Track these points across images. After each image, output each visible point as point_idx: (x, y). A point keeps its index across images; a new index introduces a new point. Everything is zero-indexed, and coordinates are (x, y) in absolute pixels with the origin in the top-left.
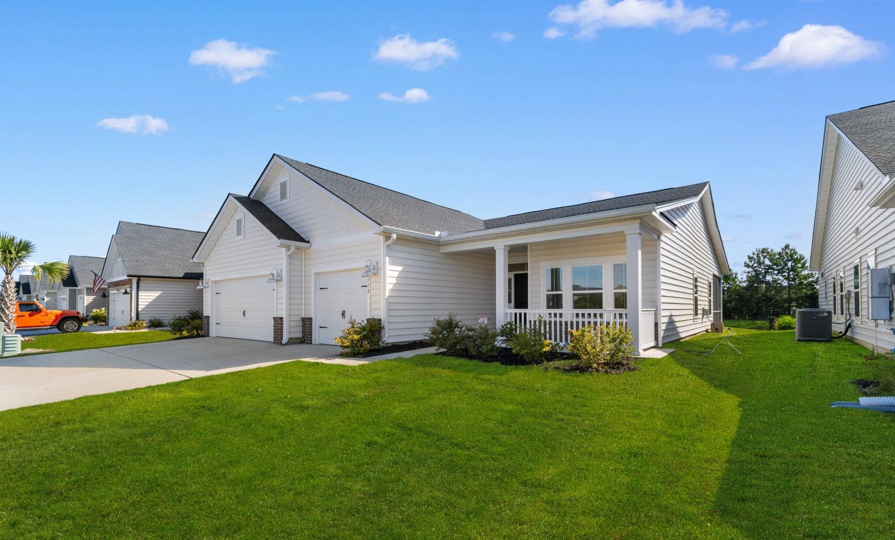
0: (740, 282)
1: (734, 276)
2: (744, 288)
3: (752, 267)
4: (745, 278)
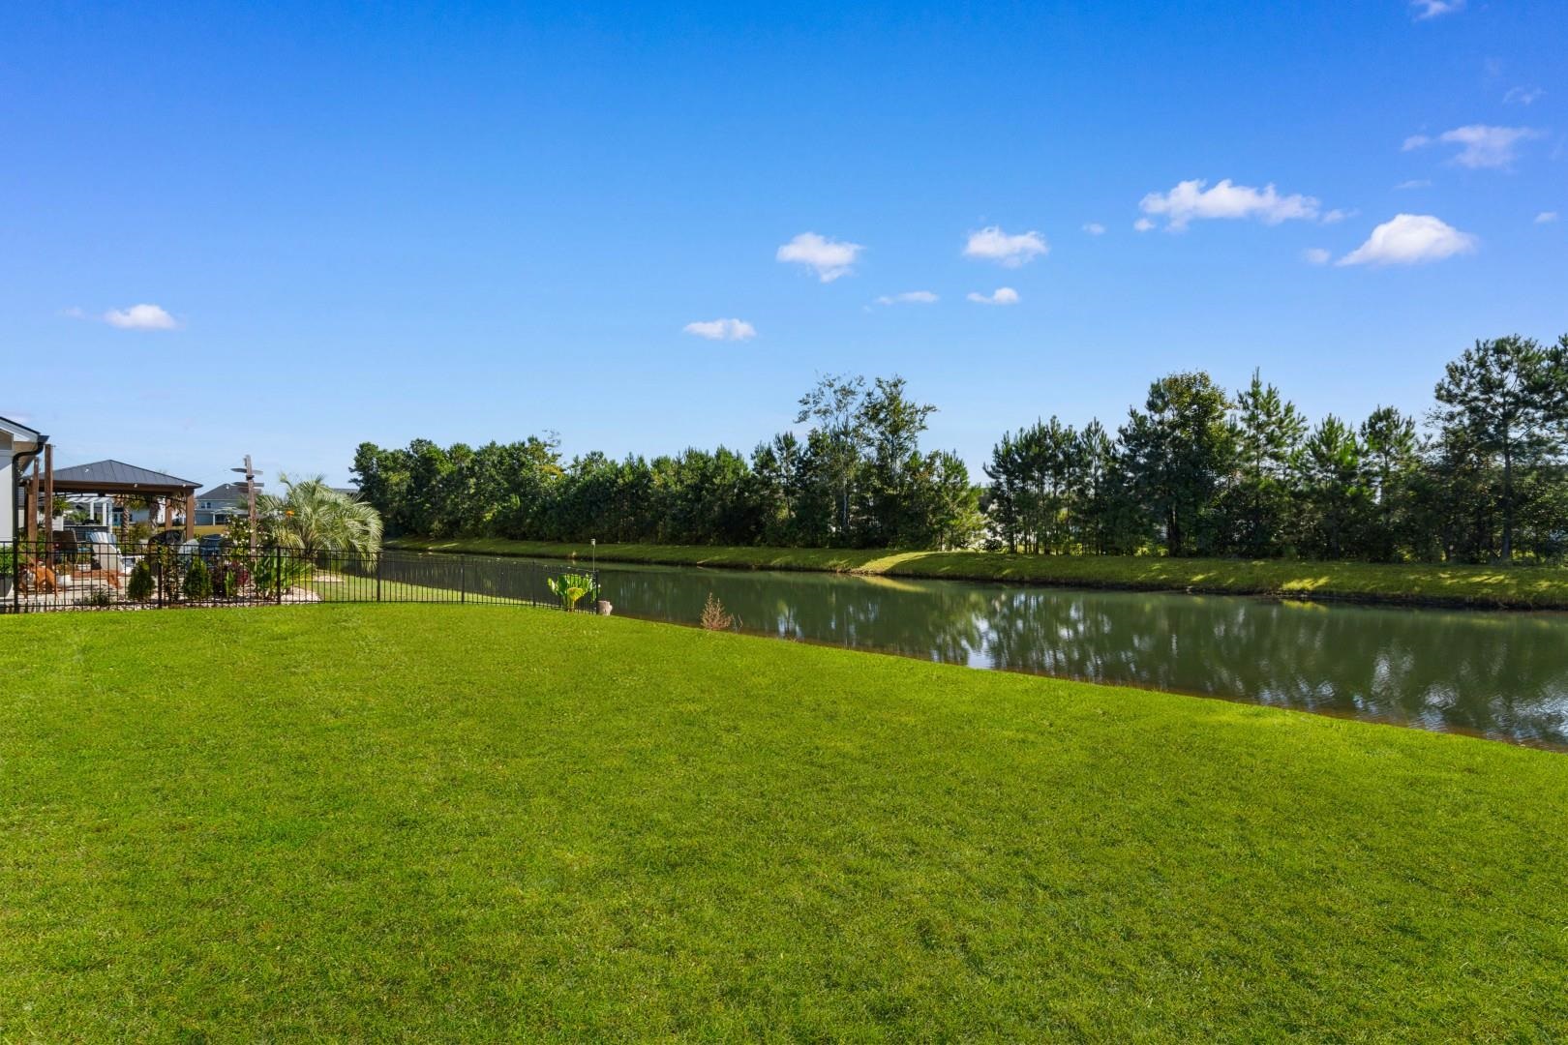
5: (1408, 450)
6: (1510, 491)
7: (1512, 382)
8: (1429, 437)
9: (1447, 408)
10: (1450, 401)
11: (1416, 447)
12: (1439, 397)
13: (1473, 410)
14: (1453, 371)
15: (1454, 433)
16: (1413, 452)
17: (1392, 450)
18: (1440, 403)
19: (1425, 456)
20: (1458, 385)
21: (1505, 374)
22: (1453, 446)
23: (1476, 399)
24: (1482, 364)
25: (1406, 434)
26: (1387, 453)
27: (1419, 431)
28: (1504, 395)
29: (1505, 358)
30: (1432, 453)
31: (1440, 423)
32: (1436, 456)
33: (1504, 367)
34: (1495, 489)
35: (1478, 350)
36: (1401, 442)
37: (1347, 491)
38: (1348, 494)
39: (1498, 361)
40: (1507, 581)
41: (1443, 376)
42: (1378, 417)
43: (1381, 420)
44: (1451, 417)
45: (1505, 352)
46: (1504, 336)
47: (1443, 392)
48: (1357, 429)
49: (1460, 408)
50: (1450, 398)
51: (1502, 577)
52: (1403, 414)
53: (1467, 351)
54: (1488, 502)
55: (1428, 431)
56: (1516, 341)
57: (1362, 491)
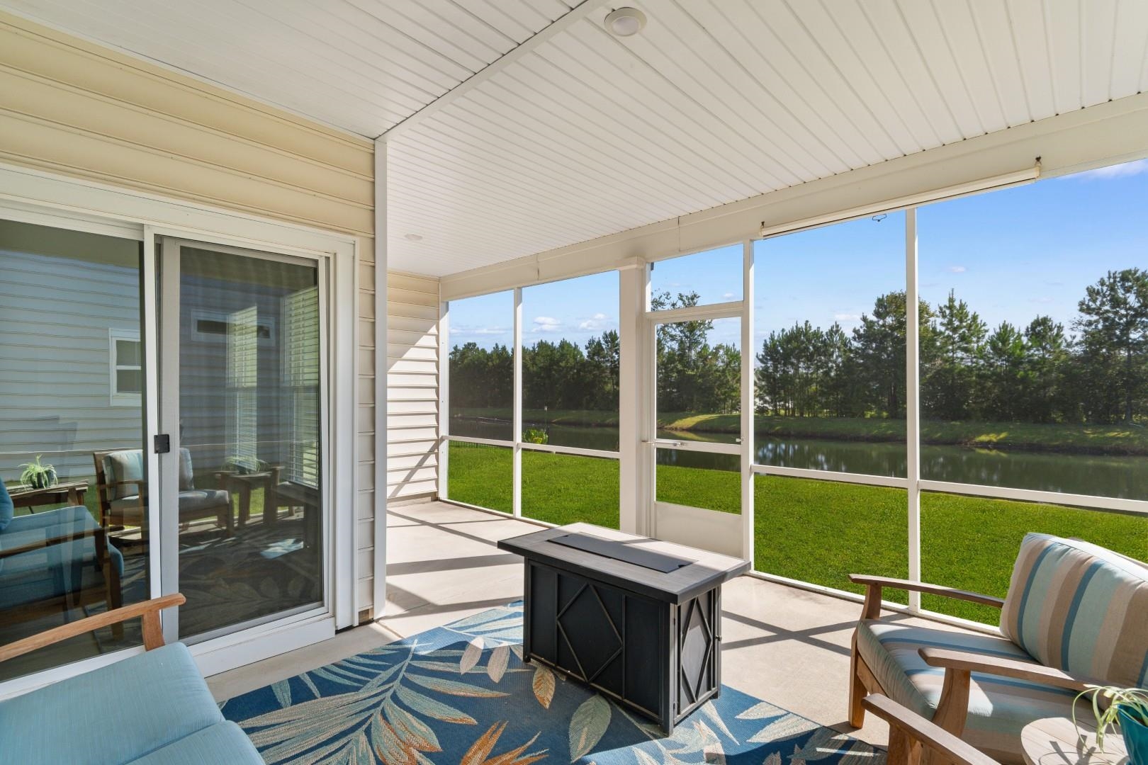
5: (1059, 346)
6: (1131, 375)
7: (1132, 300)
8: (1074, 337)
9: (1086, 318)
10: (1090, 314)
11: (1064, 344)
12: (1081, 310)
13: (1106, 320)
14: (1092, 293)
15: (1092, 335)
16: (1063, 347)
17: (1048, 346)
18: (1083, 314)
19: (1071, 350)
20: (1094, 301)
21: (1128, 295)
22: (1091, 344)
23: (1107, 311)
24: (1112, 288)
25: (1058, 335)
26: (1044, 348)
27: (1067, 334)
28: (1126, 310)
29: (1128, 284)
30: (1076, 348)
31: (1082, 328)
32: (1078, 350)
33: (1128, 290)
34: (1121, 373)
35: (1109, 278)
36: (1055, 341)
37: (1018, 374)
38: (1018, 376)
39: (1123, 286)
40: (1132, 436)
41: (1084, 296)
42: (1037, 323)
43: (1040, 325)
44: (1090, 323)
45: (1128, 280)
46: (1128, 269)
47: (1085, 307)
48: (1023, 331)
49: (1095, 318)
50: (1088, 310)
51: (1128, 433)
52: (1055, 322)
53: (1102, 279)
54: (1117, 382)
55: (1073, 333)
56: (1136, 272)
57: (1028, 374)
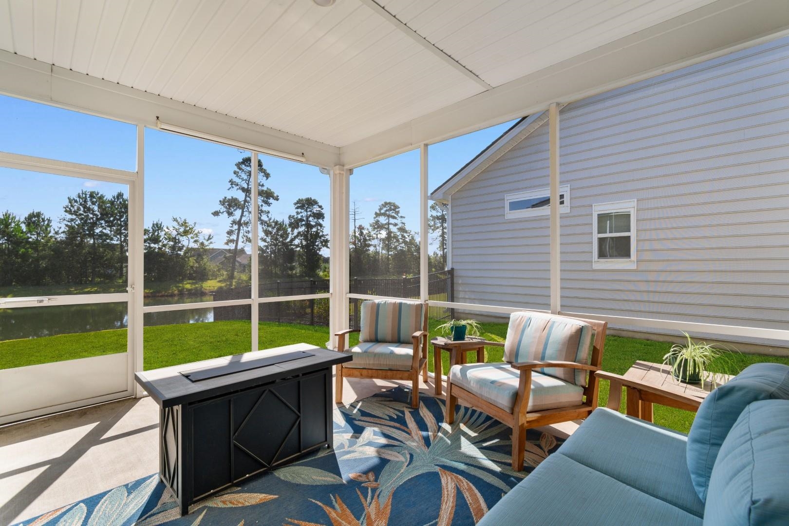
0: (57, 233)
1: (46, 223)
2: (62, 242)
3: (75, 213)
4: (64, 228)
5: (49, 233)
6: (95, 254)
7: (96, 209)
8: (60, 228)
9: (69, 216)
10: (71, 214)
11: (53, 232)
12: (66, 211)
13: (81, 219)
14: (72, 201)
15: (72, 227)
16: (52, 234)
17: (41, 232)
18: (67, 214)
19: (57, 236)
20: (74, 207)
21: (94, 206)
22: (71, 233)
23: (82, 214)
24: (85, 200)
25: (48, 225)
26: (36, 233)
27: (55, 225)
28: (93, 215)
29: (93, 200)
30: (61, 235)
31: (65, 222)
32: (62, 237)
33: (93, 203)
34: (89, 253)
35: (83, 194)
36: (46, 229)
37: (20, 251)
38: (20, 252)
39: (91, 200)
40: (99, 290)
41: (67, 203)
42: (31, 216)
43: (35, 217)
44: (72, 220)
45: (94, 197)
46: (94, 191)
47: (68, 209)
48: (22, 219)
49: (74, 217)
50: (70, 212)
51: (96, 288)
52: (46, 215)
53: (79, 194)
54: (88, 258)
55: (60, 225)
56: (98, 194)
57: (28, 251)
